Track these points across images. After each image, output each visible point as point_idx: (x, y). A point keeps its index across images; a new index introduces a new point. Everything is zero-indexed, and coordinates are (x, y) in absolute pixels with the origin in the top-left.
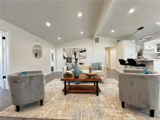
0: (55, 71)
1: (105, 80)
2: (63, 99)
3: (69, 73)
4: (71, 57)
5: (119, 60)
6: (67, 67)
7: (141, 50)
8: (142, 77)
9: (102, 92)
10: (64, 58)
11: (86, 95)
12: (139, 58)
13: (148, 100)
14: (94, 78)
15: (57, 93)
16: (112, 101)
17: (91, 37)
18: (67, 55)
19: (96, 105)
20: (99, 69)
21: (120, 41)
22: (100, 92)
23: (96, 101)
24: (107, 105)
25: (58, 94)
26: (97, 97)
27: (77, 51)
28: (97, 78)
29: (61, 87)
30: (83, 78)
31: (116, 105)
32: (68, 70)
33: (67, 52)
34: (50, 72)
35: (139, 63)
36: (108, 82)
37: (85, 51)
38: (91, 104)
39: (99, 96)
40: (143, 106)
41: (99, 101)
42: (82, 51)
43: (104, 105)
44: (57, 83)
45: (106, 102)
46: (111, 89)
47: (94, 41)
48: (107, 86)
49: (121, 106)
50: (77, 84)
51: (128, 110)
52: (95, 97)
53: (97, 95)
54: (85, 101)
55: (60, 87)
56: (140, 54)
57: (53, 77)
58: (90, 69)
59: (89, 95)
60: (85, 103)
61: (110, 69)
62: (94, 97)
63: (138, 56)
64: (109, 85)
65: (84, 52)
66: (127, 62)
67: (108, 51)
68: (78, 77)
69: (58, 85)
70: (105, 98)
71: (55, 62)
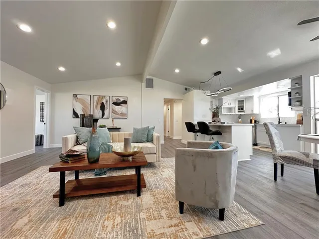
0: (48, 147)
1: (159, 161)
2: (53, 219)
3: (77, 152)
4: (92, 114)
5: (186, 123)
6: (75, 137)
7: (217, 108)
8: (210, 155)
9: (150, 186)
10: (75, 114)
11: (114, 199)
12: (214, 121)
13: (216, 192)
14: (132, 161)
15: (37, 203)
16: (164, 203)
17: (138, 76)
18: (83, 110)
19: (131, 218)
20: (148, 141)
21: (189, 90)
22: (145, 187)
23: (134, 209)
24: (153, 214)
25: (40, 206)
26: (137, 199)
27: (107, 102)
28: (140, 160)
29: (53, 188)
30: (110, 162)
31: (170, 211)
32: (77, 142)
33: (83, 102)
34: (32, 150)
35: (213, 130)
36: (164, 164)
37: (125, 102)
38: (122, 217)
39: (141, 196)
40: (209, 204)
41: (139, 208)
42: (119, 102)
43: (148, 214)
44: (45, 177)
45: (152, 206)
46: (167, 178)
47: (144, 84)
48: (162, 173)
49: (178, 210)
50: (100, 174)
51: (188, 215)
52: (134, 199)
53: (139, 195)
54: (110, 212)
55: (52, 186)
56: (215, 115)
57: (37, 161)
58: (126, 142)
59: (122, 196)
60: (108, 217)
61: (171, 139)
62: (132, 200)
63: (213, 117)
64: (166, 170)
65: (123, 105)
66: (197, 128)
67: (169, 106)
68: (97, 161)
69: (46, 182)
70: (153, 198)
71: (48, 124)
